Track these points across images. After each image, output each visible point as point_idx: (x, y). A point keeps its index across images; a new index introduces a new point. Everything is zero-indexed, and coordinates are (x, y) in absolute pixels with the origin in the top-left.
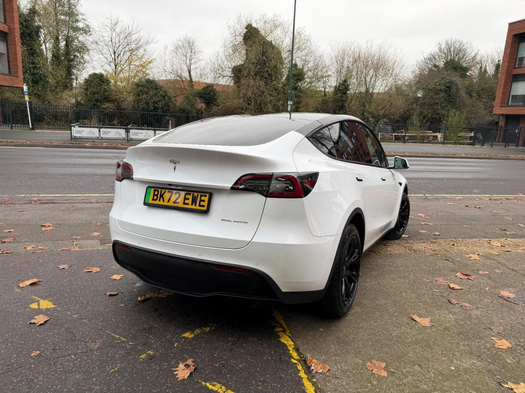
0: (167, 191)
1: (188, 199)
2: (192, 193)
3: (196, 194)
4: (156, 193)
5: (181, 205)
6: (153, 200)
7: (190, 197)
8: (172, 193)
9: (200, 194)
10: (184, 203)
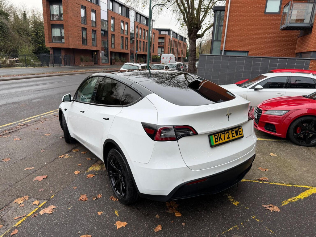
0: (222, 133)
1: (234, 134)
2: (234, 130)
3: (236, 130)
4: (216, 137)
5: (232, 138)
6: (216, 142)
7: (234, 132)
8: (225, 133)
9: (238, 129)
10: (233, 137)
